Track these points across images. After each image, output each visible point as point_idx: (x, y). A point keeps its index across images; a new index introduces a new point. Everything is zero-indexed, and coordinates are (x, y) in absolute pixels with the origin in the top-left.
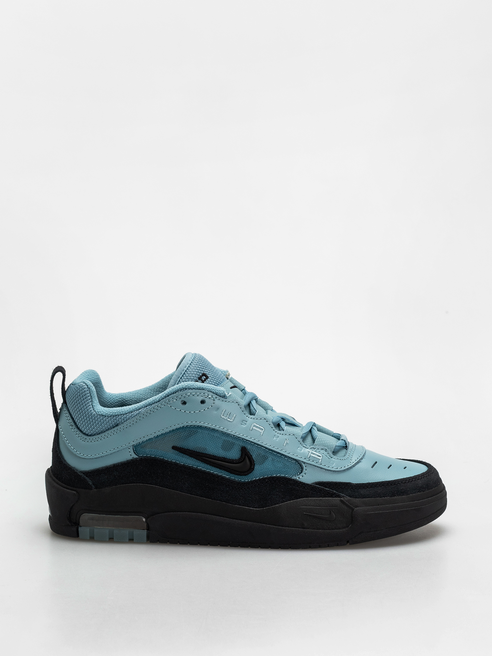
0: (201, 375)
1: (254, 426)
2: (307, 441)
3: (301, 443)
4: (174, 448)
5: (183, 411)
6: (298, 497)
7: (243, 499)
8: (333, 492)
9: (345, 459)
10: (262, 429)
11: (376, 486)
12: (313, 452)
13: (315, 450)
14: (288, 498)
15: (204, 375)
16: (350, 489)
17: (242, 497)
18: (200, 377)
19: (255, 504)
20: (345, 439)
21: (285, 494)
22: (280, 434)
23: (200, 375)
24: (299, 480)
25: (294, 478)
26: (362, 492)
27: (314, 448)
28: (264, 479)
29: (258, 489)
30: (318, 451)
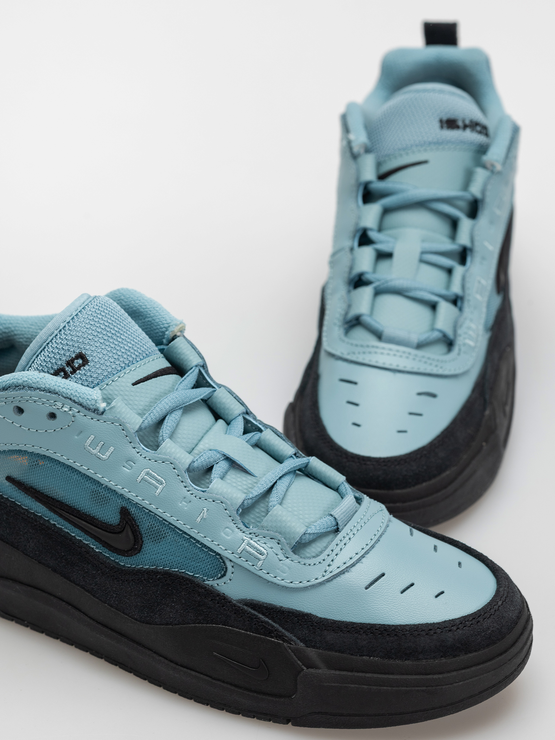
0: (74, 356)
1: (148, 474)
2: (257, 510)
3: (233, 520)
4: (9, 479)
5: (17, 425)
6: (208, 621)
7: (116, 597)
8: (273, 626)
9: (315, 564)
10: (162, 484)
11: (357, 632)
12: (251, 541)
13: (257, 538)
14: (191, 617)
15: (81, 356)
16: (308, 627)
17: (115, 594)
18: (71, 360)
19: (134, 612)
20: (336, 517)
21: (187, 609)
22: (196, 497)
23: (73, 358)
24: (218, 588)
25: (210, 582)
26: (330, 637)
27: (257, 534)
28: (155, 572)
29: (143, 588)
30: (263, 540)
